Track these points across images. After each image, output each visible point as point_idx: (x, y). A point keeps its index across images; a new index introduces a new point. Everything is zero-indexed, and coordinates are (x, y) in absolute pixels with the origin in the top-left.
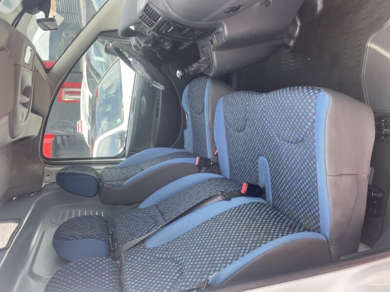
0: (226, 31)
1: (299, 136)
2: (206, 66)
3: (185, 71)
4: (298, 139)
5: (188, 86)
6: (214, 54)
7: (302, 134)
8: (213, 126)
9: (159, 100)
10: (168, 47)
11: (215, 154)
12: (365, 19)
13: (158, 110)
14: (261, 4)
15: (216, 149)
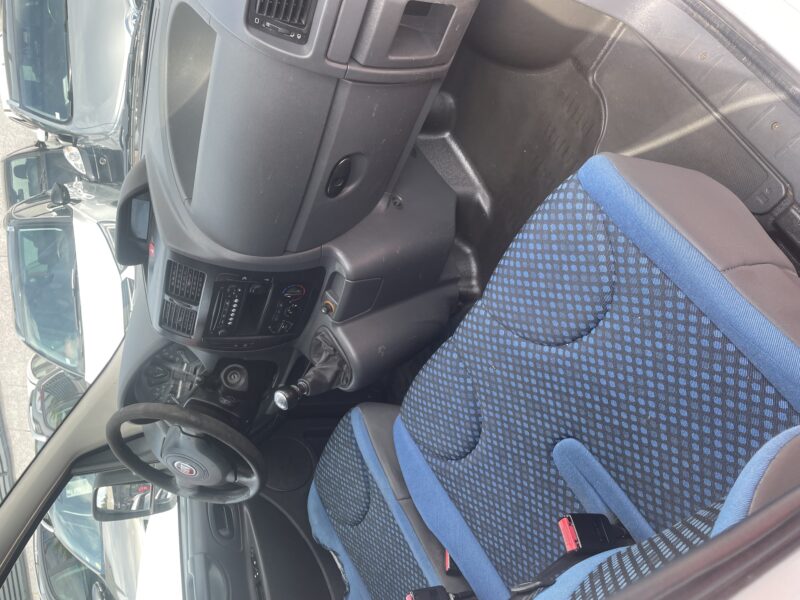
0: (344, 264)
1: (601, 285)
2: (335, 367)
3: (293, 389)
4: (602, 294)
5: (313, 483)
6: (340, 332)
7: (602, 274)
8: (410, 497)
9: (255, 558)
10: (243, 381)
11: (448, 567)
12: (566, 151)
13: (259, 584)
14: (388, 205)
15: (443, 551)
